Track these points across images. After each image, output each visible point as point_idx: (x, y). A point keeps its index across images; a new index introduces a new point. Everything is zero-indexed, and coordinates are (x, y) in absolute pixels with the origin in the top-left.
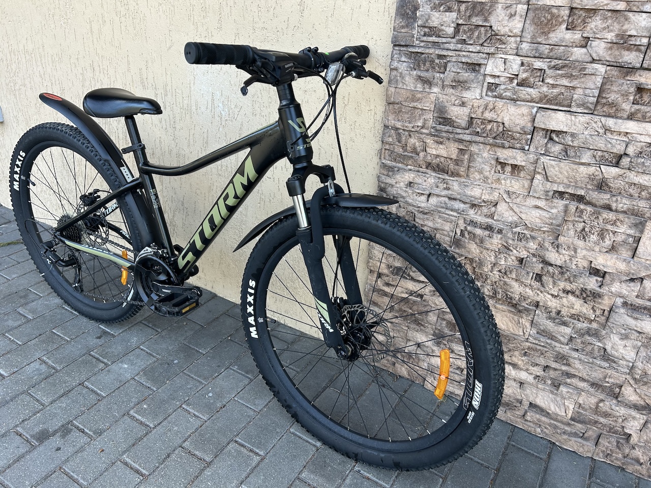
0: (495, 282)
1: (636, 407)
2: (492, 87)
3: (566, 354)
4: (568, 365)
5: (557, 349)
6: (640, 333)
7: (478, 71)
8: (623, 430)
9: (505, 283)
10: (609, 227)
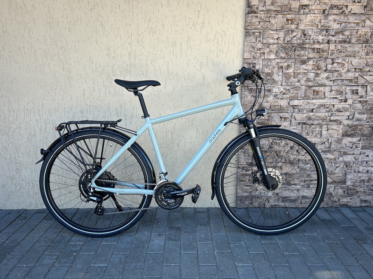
0: (285, 157)
1: (331, 183)
2: (275, 96)
3: (310, 173)
4: (311, 177)
5: (307, 173)
6: (327, 158)
7: (271, 92)
8: (330, 192)
9: (289, 156)
10: (314, 130)
